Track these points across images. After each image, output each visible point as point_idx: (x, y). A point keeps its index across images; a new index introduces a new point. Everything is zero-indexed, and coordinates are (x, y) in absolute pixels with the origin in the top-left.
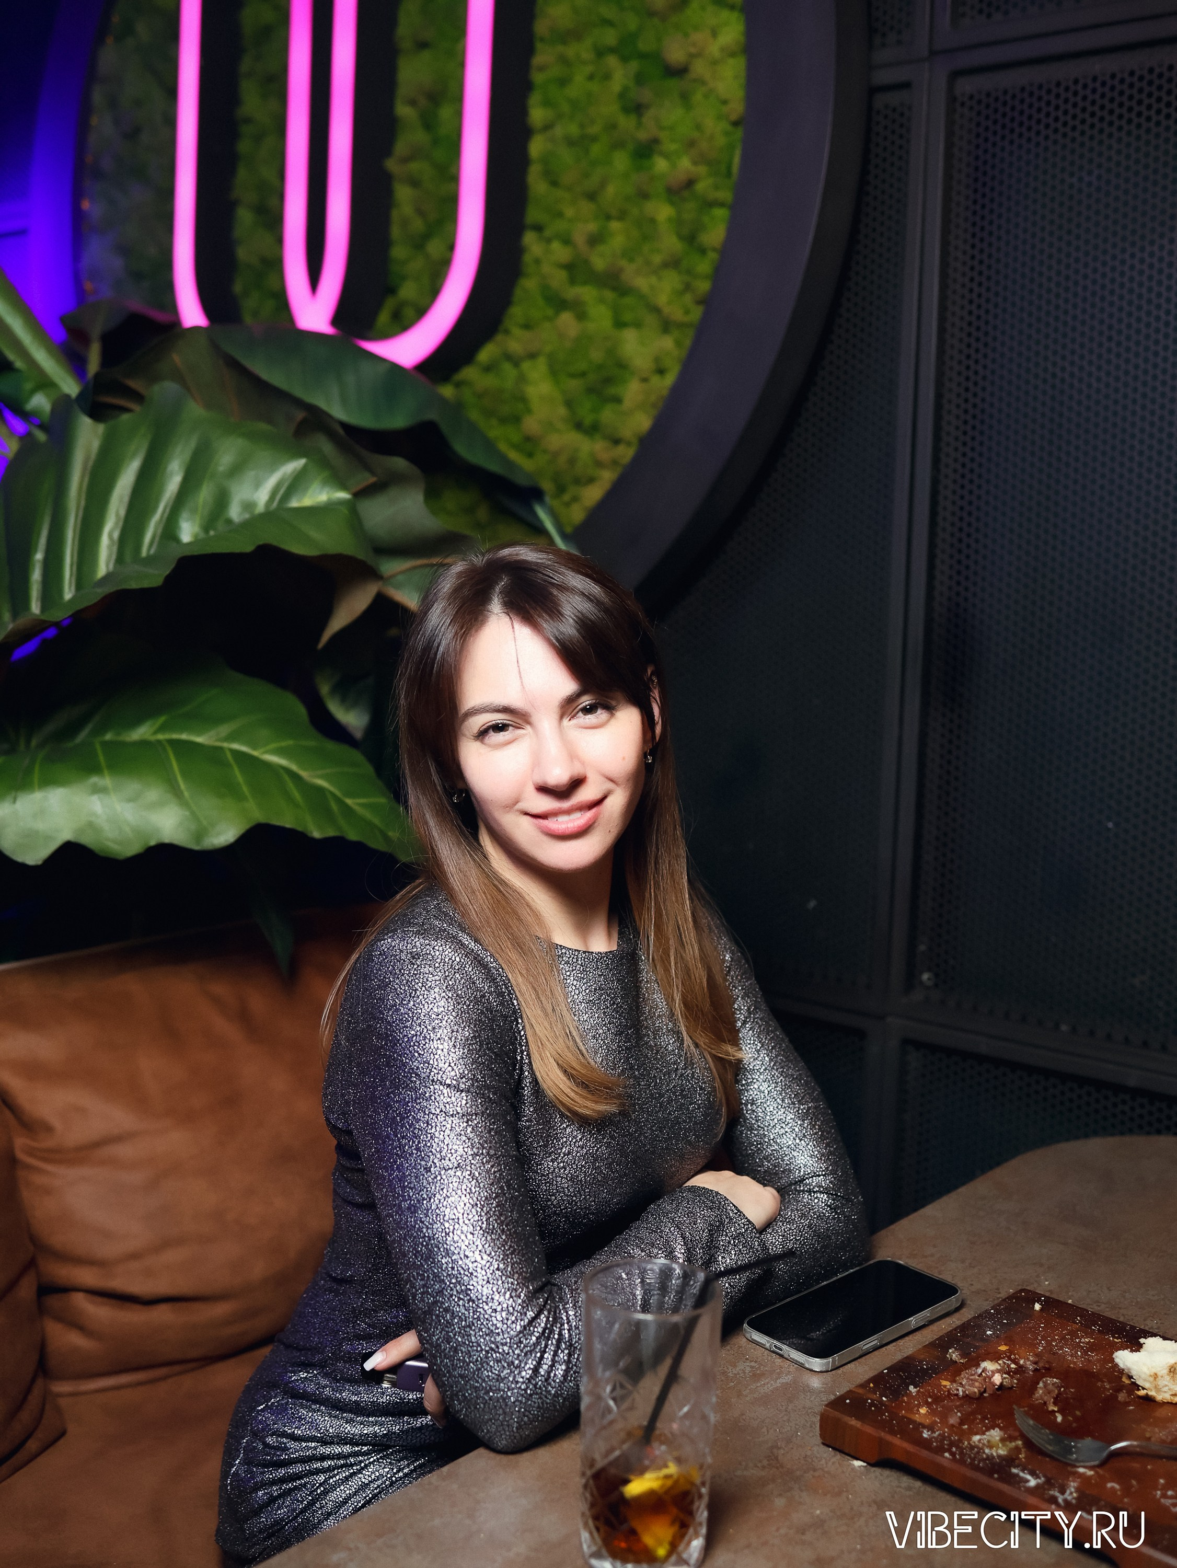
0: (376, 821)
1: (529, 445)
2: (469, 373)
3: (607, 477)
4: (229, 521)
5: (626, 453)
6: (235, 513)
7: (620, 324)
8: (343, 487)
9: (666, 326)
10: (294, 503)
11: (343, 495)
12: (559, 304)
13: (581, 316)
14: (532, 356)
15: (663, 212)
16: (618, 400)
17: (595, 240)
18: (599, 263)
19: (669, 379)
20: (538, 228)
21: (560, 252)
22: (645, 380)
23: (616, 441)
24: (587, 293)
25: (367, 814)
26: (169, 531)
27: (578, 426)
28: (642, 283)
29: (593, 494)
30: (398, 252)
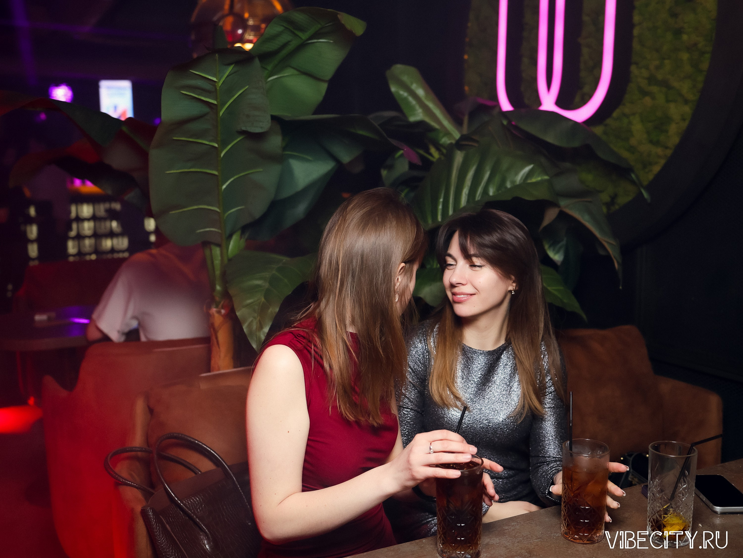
0: (559, 295)
1: (632, 149)
2: (609, 121)
3: (663, 162)
4: (506, 188)
5: (669, 152)
6: (509, 185)
7: (668, 101)
8: (547, 174)
9: (686, 102)
10: (529, 181)
11: (546, 177)
12: (644, 93)
13: (653, 98)
14: (634, 114)
15: (685, 56)
16: (667, 131)
17: (658, 68)
18: (660, 77)
19: (687, 123)
20: (636, 64)
21: (645, 73)
22: (677, 123)
23: (667, 148)
24: (654, 89)
25: (556, 293)
26: (485, 191)
27: (651, 142)
28: (676, 84)
29: (657, 169)
30: (583, 74)
